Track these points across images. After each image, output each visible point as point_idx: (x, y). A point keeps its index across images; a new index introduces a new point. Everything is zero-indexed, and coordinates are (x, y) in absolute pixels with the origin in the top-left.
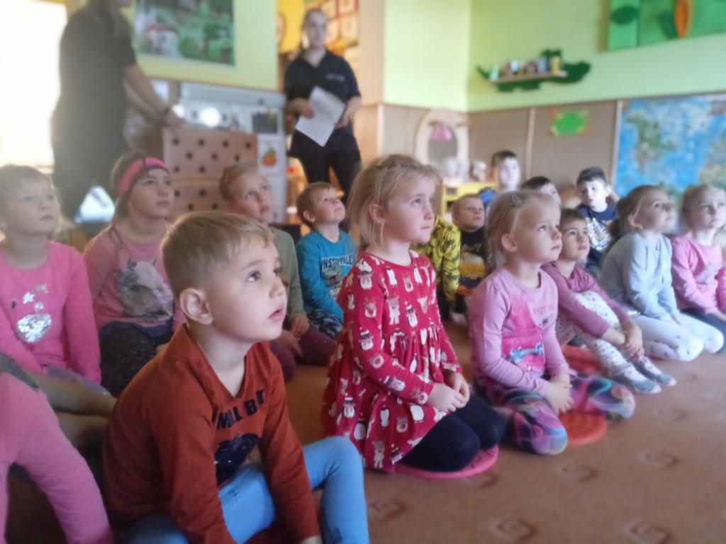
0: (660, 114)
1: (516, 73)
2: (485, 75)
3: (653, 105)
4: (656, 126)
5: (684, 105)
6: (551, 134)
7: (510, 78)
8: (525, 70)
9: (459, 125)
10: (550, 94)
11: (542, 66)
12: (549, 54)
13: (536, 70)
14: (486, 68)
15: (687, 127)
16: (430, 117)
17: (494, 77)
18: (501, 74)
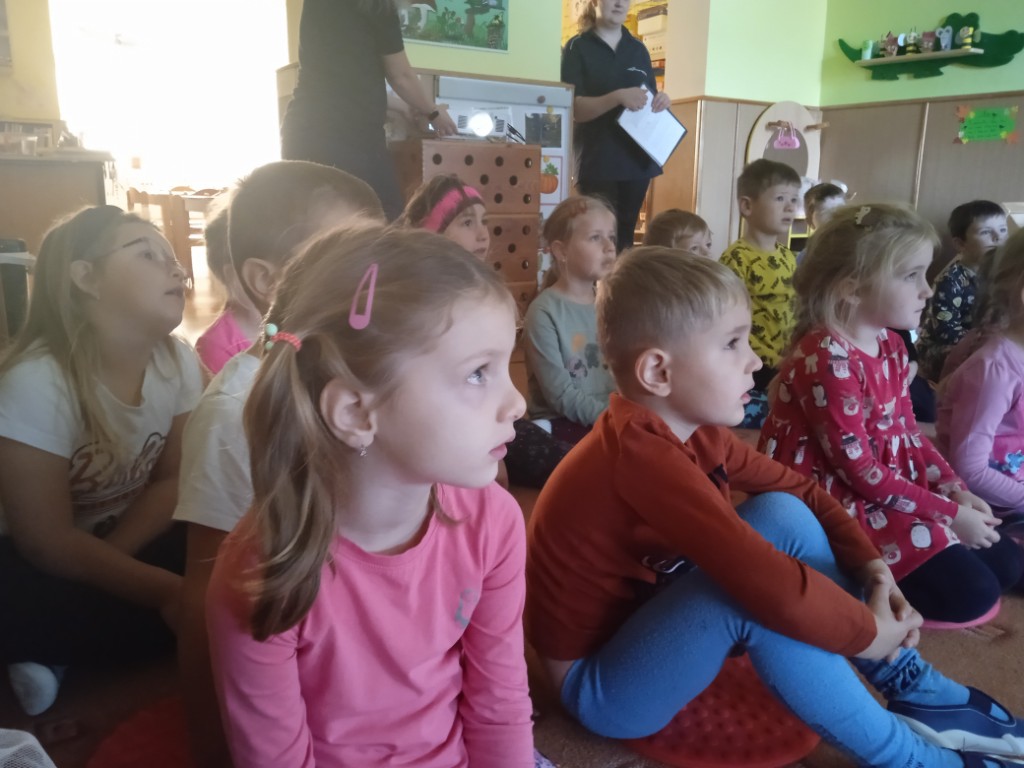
1: (902, 51)
2: (854, 54)
6: (958, 141)
7: (894, 58)
8: (917, 48)
9: (809, 128)
10: (956, 82)
11: (945, 40)
12: (956, 22)
13: (937, 46)
14: (854, 44)
16: (770, 116)
17: (867, 55)
18: (875, 55)
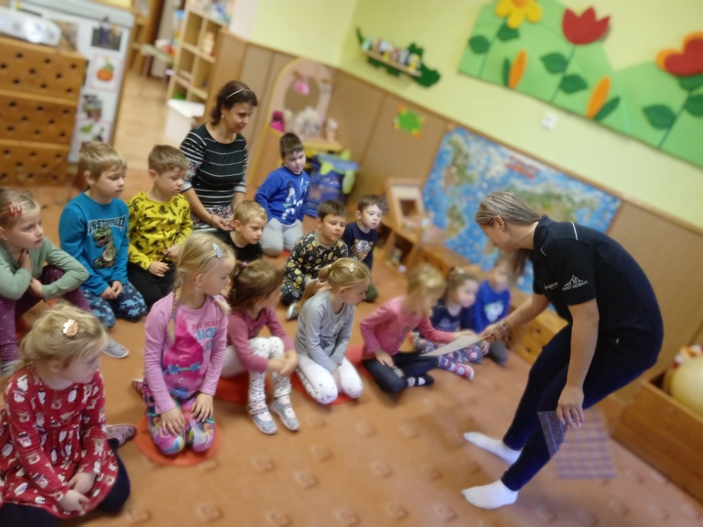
0: (474, 149)
1: (382, 53)
3: (471, 138)
4: (466, 157)
5: (492, 149)
6: (392, 125)
7: (377, 55)
8: (390, 55)
9: (324, 81)
11: (403, 58)
13: (397, 60)
15: (487, 169)
16: (294, 66)
17: (365, 46)
18: (371, 48)
